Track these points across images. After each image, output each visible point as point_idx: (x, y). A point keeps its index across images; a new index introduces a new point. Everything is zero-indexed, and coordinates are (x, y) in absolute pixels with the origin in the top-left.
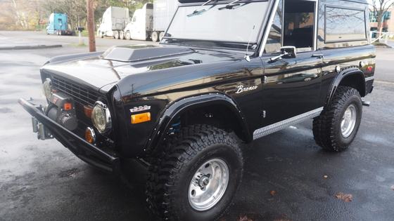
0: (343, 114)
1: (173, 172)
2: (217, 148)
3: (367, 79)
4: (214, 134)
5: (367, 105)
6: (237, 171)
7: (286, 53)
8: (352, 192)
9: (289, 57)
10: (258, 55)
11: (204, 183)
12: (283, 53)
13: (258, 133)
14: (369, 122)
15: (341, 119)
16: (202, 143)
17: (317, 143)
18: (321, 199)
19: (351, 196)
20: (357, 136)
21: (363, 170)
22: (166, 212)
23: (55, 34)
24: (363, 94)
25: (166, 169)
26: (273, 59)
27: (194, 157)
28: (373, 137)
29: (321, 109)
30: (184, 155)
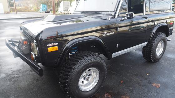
0: (157, 45)
1: (70, 75)
2: (93, 62)
3: (170, 28)
4: (91, 56)
5: (169, 41)
6: (103, 73)
7: (129, 16)
8: (160, 83)
9: (131, 18)
10: (115, 17)
11: (87, 79)
12: (127, 16)
13: (115, 55)
14: (170, 48)
15: (156, 47)
16: (85, 61)
17: (144, 58)
18: (145, 86)
19: (160, 85)
20: (164, 55)
21: (166, 72)
22: (67, 93)
23: (42, 13)
24: (167, 36)
25: (67, 73)
26: (122, 19)
27: (81, 67)
28: (172, 55)
29: (147, 43)
30: (76, 67)
